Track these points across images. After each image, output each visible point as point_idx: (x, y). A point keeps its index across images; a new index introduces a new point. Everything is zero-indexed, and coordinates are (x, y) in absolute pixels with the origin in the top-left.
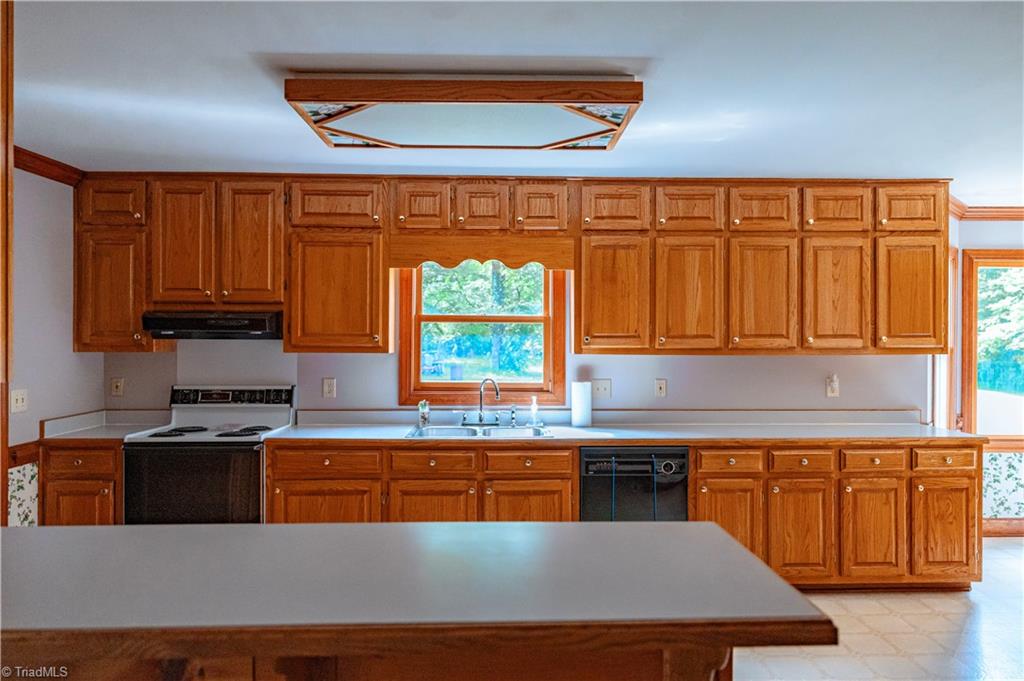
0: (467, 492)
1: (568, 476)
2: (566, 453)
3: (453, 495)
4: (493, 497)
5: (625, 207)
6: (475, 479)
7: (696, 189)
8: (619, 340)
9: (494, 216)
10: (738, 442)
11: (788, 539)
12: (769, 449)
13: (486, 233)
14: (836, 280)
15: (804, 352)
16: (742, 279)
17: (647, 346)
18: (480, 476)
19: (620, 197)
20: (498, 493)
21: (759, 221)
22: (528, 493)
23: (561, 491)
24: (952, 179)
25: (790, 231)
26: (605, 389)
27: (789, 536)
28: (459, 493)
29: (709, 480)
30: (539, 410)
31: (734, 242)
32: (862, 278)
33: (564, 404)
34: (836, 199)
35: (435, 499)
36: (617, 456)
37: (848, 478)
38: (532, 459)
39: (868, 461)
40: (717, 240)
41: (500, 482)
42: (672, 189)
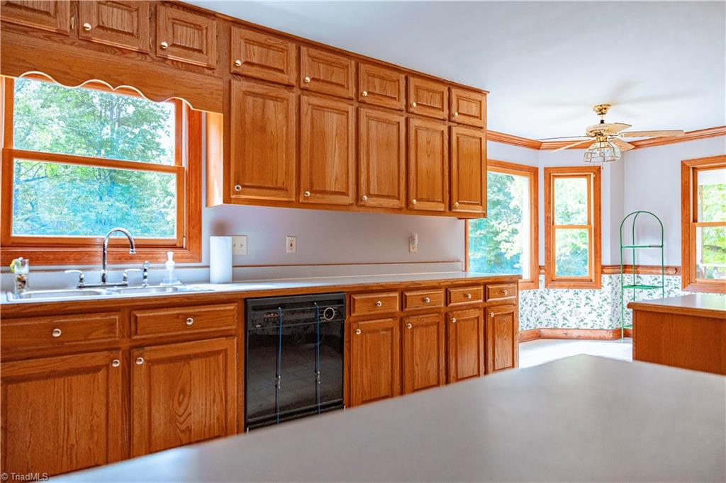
0: (108, 366)
1: (233, 332)
2: (231, 307)
3: (88, 373)
4: (144, 369)
5: (274, 59)
6: (118, 349)
7: (332, 57)
8: (268, 191)
9: (131, 34)
10: (382, 286)
11: (416, 367)
12: (403, 290)
13: (119, 53)
14: (429, 155)
15: (408, 212)
16: (368, 146)
17: (294, 199)
18: (125, 344)
19: (269, 47)
20: (150, 363)
21: (380, 98)
22: (189, 358)
23: (226, 350)
24: (489, 92)
25: (399, 110)
26: (242, 246)
27: (417, 365)
28: (96, 369)
29: (360, 323)
30: (176, 267)
31: (363, 112)
32: (443, 156)
33: (200, 261)
34: (428, 90)
35: (59, 382)
36: (283, 306)
37: (452, 312)
38: (194, 316)
39: (462, 296)
40: (350, 107)
41: (153, 347)
42: (314, 52)
